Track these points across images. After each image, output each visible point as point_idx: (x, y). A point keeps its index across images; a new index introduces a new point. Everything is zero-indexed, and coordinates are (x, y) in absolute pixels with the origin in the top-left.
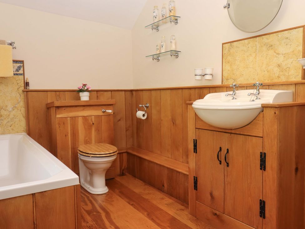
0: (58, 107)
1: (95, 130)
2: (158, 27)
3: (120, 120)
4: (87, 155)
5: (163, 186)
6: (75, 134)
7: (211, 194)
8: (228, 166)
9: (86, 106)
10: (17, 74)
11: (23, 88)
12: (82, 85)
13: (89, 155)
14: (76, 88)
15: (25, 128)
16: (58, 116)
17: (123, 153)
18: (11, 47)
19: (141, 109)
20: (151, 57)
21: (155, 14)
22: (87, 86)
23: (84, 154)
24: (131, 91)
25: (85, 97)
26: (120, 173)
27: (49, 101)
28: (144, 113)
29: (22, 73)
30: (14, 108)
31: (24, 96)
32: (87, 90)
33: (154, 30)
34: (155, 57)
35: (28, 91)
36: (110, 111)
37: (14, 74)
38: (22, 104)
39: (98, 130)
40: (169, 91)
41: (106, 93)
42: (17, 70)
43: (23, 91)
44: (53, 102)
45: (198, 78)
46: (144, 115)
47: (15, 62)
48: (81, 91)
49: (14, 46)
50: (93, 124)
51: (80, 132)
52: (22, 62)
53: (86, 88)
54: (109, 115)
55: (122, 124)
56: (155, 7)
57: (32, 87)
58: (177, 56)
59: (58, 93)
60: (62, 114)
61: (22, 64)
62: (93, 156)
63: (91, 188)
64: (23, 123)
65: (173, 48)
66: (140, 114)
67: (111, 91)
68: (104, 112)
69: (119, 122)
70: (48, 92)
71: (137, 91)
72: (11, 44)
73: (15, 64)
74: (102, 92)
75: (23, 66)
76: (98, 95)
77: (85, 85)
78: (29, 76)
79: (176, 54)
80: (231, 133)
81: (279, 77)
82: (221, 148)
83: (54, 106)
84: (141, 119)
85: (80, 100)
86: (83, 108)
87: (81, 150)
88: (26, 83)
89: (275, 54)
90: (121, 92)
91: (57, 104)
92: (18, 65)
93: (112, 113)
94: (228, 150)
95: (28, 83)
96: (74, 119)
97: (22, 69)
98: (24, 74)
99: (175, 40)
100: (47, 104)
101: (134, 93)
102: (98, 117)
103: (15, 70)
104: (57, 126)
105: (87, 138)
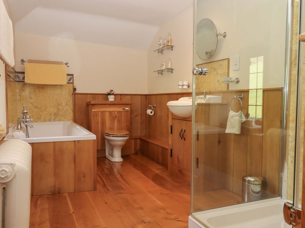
0: (93, 105)
1: (117, 121)
2: (162, 51)
3: (136, 116)
4: (109, 135)
5: (159, 159)
6: (103, 123)
7: (178, 158)
8: (185, 140)
9: (112, 104)
10: (69, 83)
11: (72, 92)
12: (110, 91)
13: (110, 135)
14: (106, 92)
15: (73, 118)
16: (93, 110)
17: (137, 139)
18: (66, 66)
19: (150, 108)
20: (157, 72)
21: (160, 43)
22: (113, 91)
23: (107, 135)
24: (146, 95)
25: (111, 98)
26: (135, 153)
27: (88, 101)
28: (151, 111)
29: (72, 82)
30: (67, 104)
31: (73, 97)
32: (113, 94)
33: (159, 53)
34: (160, 72)
35: (75, 94)
36: (128, 109)
37: (67, 83)
38: (71, 102)
39: (119, 121)
40: (167, 95)
41: (127, 96)
42: (69, 80)
43: (72, 94)
44: (90, 102)
45: (180, 87)
46: (151, 112)
47: (68, 75)
48: (109, 94)
49: (68, 65)
50: (116, 117)
51: (107, 121)
52: (72, 75)
53: (112, 93)
54: (127, 111)
55: (138, 119)
56: (160, 38)
57: (78, 91)
58: (172, 72)
59: (94, 96)
60: (95, 109)
61: (72, 77)
62: (113, 135)
63: (111, 158)
64: (71, 115)
65: (169, 67)
66: (149, 111)
67: (131, 95)
68: (124, 109)
69: (136, 117)
70: (88, 95)
71: (149, 95)
72: (66, 64)
73: (68, 77)
74: (124, 96)
75: (73, 77)
76: (121, 98)
77: (112, 91)
78: (76, 84)
79: (171, 70)
80: (186, 120)
81: (218, 88)
82: (182, 129)
83: (91, 104)
84: (149, 115)
85: (108, 100)
86: (110, 106)
87: (106, 132)
88: (74, 88)
89: (216, 74)
90: (138, 96)
91: (92, 102)
92: (70, 77)
93: (129, 110)
94: (185, 130)
95: (76, 89)
96: (103, 112)
97: (72, 79)
98: (73, 83)
99: (171, 61)
100: (87, 103)
101: (147, 96)
102: (119, 112)
103: (68, 80)
104: (92, 117)
105: (111, 126)
